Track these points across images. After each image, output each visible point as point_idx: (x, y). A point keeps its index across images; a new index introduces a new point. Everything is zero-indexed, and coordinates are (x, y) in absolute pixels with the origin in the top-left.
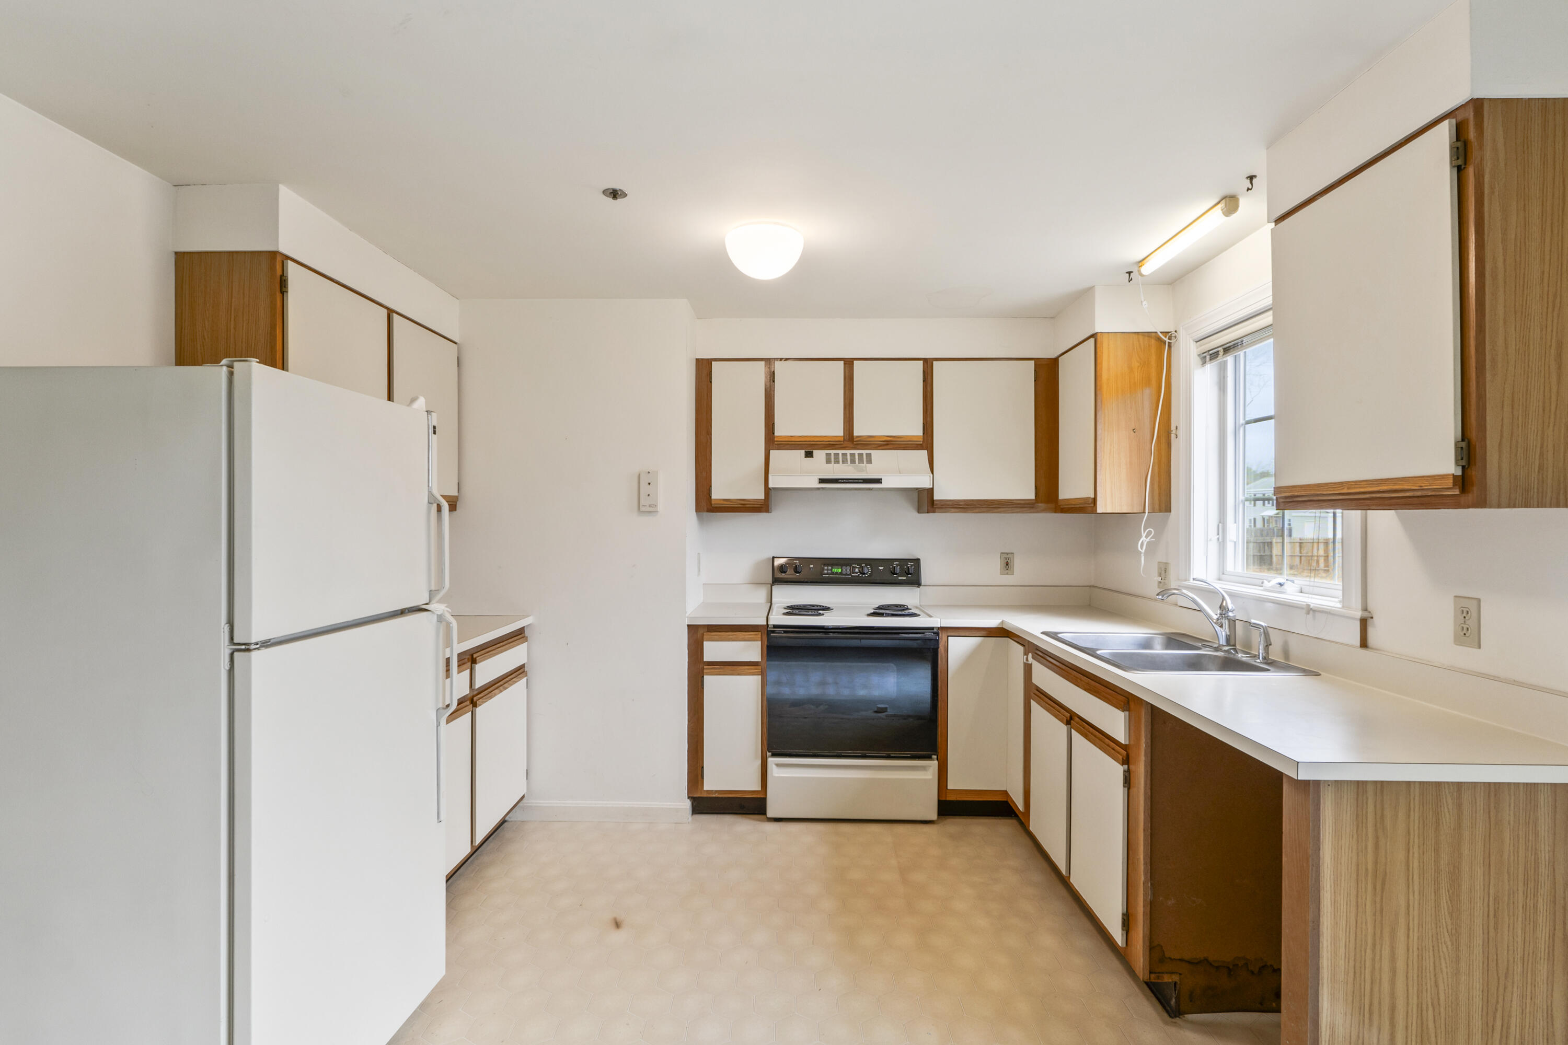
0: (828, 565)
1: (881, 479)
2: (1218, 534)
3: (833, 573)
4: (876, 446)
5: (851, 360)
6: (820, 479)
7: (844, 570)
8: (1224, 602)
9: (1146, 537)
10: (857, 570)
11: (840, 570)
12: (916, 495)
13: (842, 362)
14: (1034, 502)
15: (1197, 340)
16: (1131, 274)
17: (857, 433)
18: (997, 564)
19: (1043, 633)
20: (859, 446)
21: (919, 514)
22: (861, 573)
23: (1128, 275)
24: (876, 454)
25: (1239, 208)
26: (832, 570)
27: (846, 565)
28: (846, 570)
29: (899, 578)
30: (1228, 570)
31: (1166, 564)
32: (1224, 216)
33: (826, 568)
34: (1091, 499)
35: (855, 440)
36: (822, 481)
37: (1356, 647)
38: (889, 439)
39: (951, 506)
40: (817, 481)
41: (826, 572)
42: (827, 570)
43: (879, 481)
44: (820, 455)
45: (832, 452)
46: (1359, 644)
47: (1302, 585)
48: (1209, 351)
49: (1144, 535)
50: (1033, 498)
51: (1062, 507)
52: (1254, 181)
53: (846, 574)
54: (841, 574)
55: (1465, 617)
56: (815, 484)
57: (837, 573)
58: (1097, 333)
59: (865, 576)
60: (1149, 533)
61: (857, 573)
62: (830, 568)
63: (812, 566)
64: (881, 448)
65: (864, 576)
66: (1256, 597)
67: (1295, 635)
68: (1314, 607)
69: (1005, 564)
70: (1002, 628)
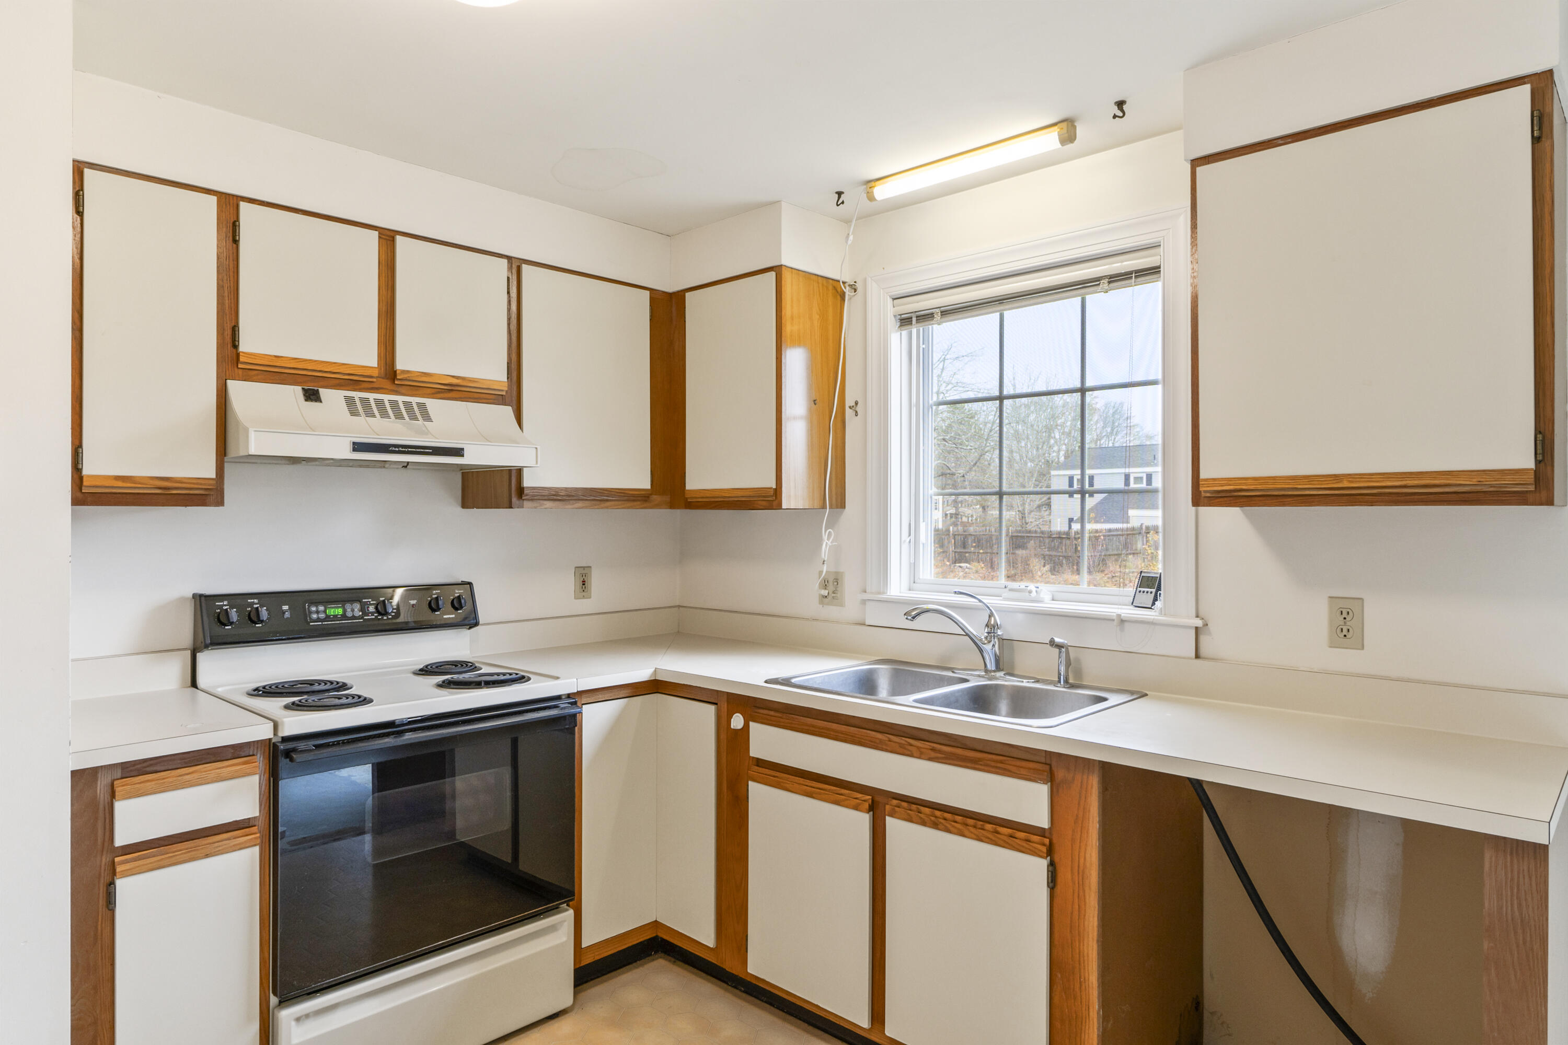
0: (316, 603)
1: (463, 449)
2: (910, 535)
3: (328, 618)
4: (433, 391)
5: (392, 234)
6: (354, 443)
7: (349, 610)
8: (993, 618)
9: (828, 539)
10: (372, 609)
11: (340, 611)
12: (458, 478)
13: (376, 233)
14: (650, 492)
15: (894, 297)
16: (842, 196)
17: (400, 365)
18: (570, 582)
19: (766, 682)
20: (402, 389)
21: (464, 509)
22: (380, 613)
23: (837, 195)
24: (434, 405)
25: (1077, 139)
26: (325, 612)
27: (352, 601)
28: (353, 610)
29: (445, 617)
30: (921, 577)
31: (837, 573)
32: (1059, 143)
33: (314, 609)
34: (772, 490)
35: (398, 377)
36: (358, 447)
37: (1191, 658)
38: (455, 381)
39: (546, 498)
40: (349, 447)
41: (315, 616)
42: (318, 612)
43: (458, 452)
44: (333, 398)
45: (357, 395)
46: (1194, 657)
47: (1053, 592)
48: (915, 312)
49: (825, 537)
50: (649, 487)
51: (689, 500)
52: (1125, 107)
53: (354, 617)
54: (344, 616)
55: (1345, 618)
56: (346, 453)
57: (335, 616)
58: (782, 265)
59: (388, 618)
60: (830, 534)
61: (372, 614)
62: (321, 608)
63: (285, 608)
64: (442, 395)
65: (385, 618)
66: (1024, 609)
67: (1090, 650)
68: (1124, 617)
69: (581, 583)
70: (655, 680)
